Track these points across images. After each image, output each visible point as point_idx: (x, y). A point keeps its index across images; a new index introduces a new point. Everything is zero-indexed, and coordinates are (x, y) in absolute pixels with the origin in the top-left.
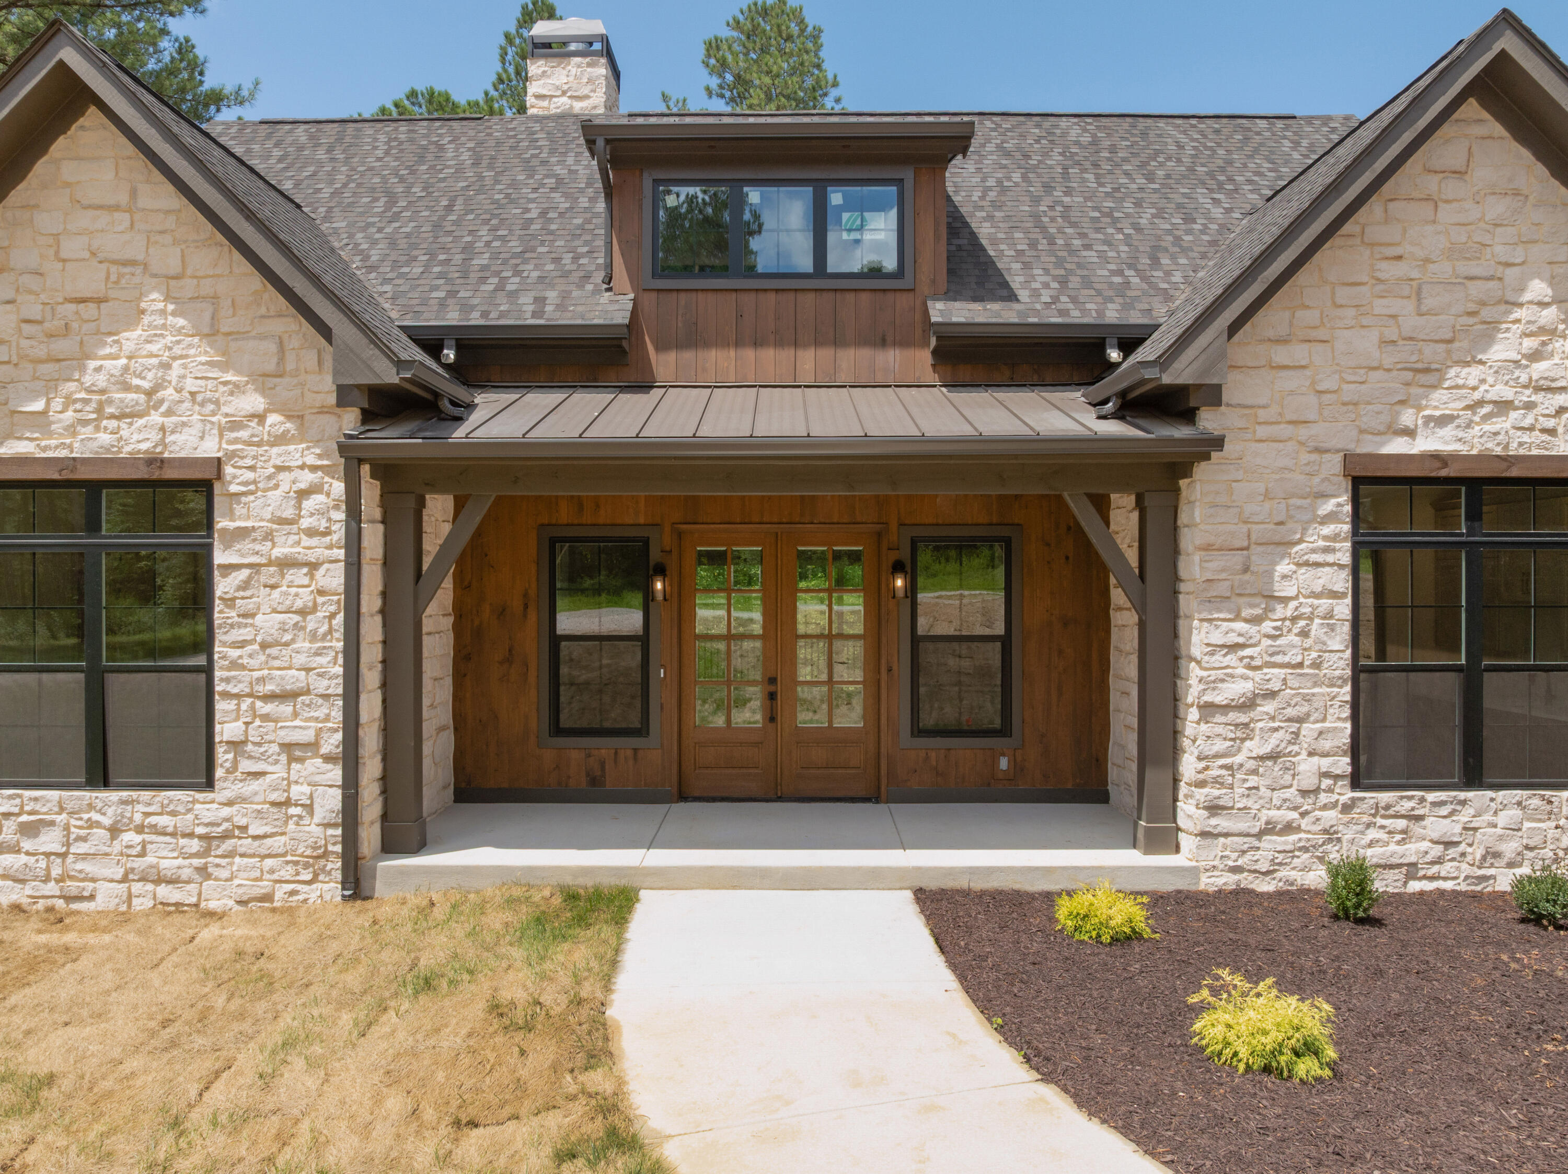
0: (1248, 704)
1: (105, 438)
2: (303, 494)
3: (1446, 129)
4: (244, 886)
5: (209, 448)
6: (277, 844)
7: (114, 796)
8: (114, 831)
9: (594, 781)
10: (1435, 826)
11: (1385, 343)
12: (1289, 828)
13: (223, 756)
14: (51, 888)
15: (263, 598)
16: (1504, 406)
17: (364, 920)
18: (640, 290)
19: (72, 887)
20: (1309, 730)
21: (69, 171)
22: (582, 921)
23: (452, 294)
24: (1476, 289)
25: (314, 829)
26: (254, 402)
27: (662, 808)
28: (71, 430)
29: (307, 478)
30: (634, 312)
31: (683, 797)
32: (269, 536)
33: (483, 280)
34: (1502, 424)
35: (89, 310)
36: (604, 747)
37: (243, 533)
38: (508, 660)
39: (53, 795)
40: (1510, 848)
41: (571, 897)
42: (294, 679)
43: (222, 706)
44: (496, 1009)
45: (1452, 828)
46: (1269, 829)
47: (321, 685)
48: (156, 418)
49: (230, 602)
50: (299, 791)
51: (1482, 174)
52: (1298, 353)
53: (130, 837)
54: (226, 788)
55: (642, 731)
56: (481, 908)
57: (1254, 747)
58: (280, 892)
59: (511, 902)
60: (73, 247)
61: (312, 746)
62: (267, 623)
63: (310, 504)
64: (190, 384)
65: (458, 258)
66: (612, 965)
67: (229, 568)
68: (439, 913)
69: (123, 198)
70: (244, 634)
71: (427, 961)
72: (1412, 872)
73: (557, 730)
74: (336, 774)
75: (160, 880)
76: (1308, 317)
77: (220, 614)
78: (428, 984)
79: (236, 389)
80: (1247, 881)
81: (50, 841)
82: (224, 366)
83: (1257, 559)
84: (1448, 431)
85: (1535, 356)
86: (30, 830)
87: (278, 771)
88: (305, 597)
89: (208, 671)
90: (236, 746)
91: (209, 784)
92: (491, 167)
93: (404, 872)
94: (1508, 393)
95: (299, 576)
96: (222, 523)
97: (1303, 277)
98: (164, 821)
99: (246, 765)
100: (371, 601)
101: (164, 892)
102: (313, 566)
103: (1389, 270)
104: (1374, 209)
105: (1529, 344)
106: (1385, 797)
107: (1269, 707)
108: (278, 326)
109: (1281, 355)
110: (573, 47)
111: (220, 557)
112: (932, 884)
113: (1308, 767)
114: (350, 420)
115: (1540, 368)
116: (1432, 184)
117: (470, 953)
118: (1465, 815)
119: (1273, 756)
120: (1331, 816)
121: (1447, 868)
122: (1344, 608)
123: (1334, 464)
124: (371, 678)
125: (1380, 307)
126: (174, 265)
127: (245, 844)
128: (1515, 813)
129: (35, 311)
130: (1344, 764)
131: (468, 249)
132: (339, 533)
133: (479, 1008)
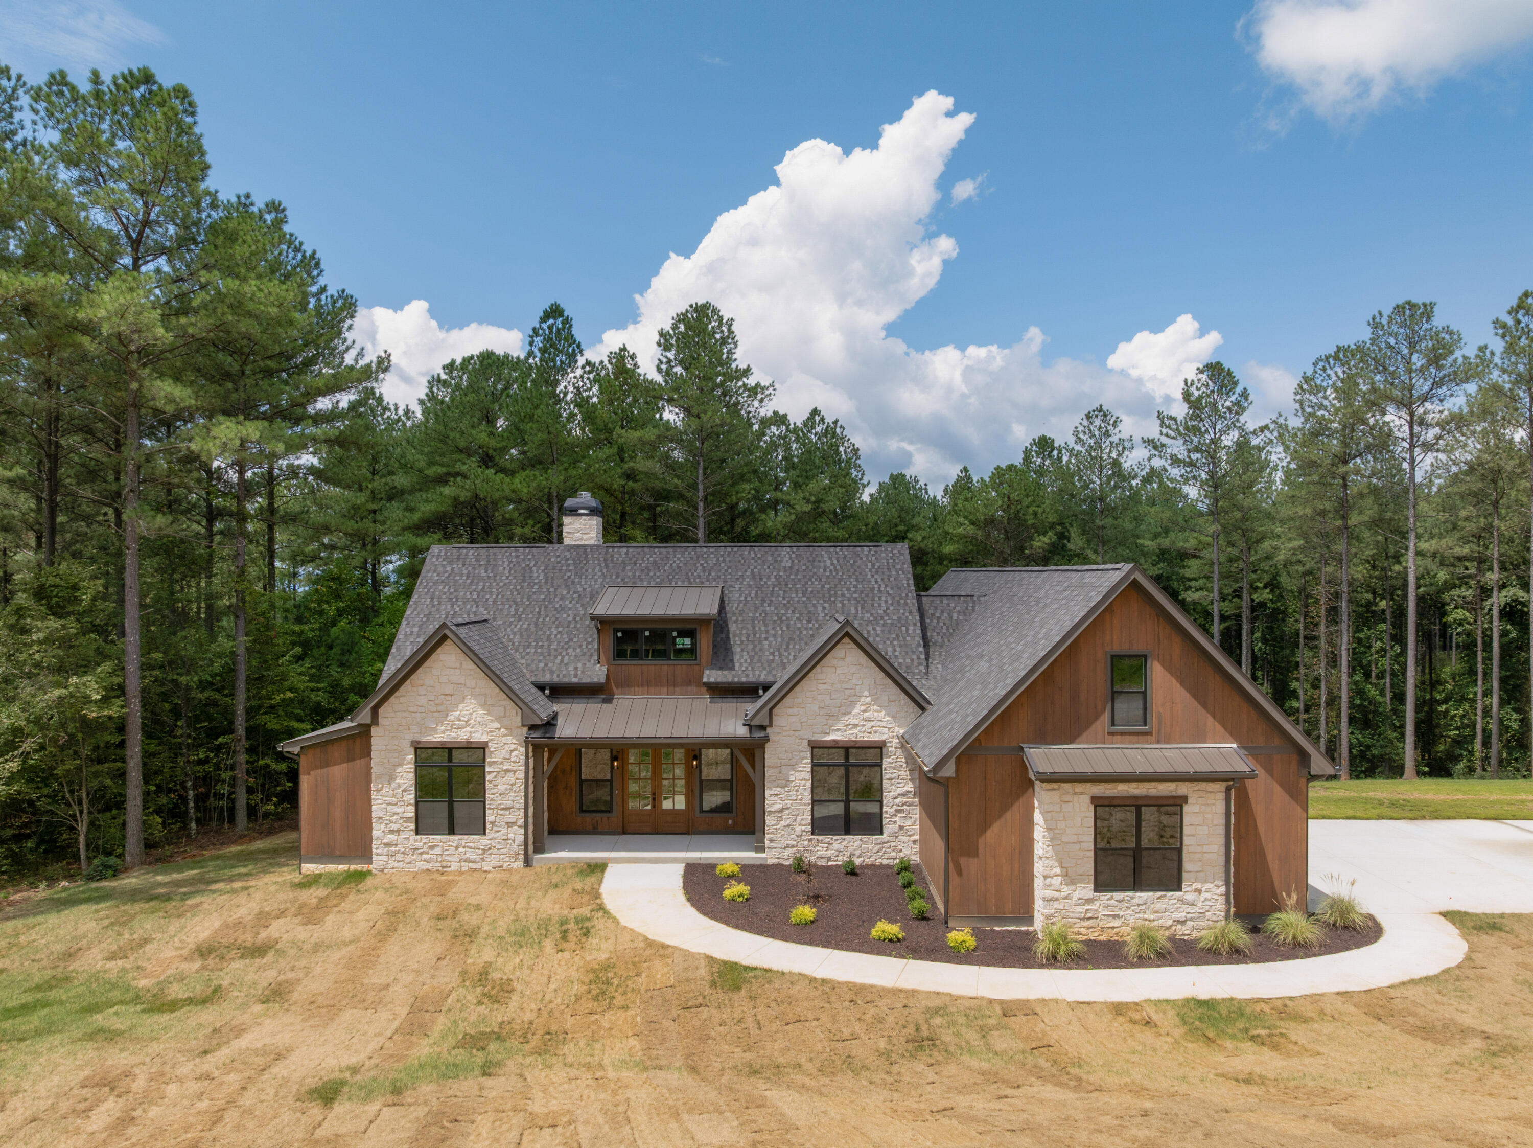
0: (781, 811)
1: (453, 735)
2: (512, 751)
3: (839, 646)
4: (494, 863)
5: (484, 738)
6: (505, 851)
7: (457, 837)
8: (457, 848)
9: (595, 828)
10: (836, 846)
11: (820, 708)
12: (793, 846)
13: (488, 826)
14: (438, 864)
15: (499, 780)
16: (855, 726)
17: (532, 872)
18: (609, 665)
19: (444, 864)
20: (799, 818)
21: (442, 657)
22: (593, 872)
23: (546, 664)
24: (847, 692)
25: (515, 846)
26: (497, 725)
27: (617, 837)
28: (444, 732)
29: (513, 747)
30: (608, 675)
31: (624, 832)
32: (502, 763)
33: (556, 657)
34: (855, 731)
35: (448, 698)
36: (598, 816)
37: (494, 762)
38: (566, 788)
39: (439, 837)
40: (858, 853)
41: (589, 866)
42: (509, 804)
43: (488, 812)
44: (574, 890)
45: (841, 847)
46: (787, 847)
47: (517, 806)
48: (468, 729)
49: (490, 782)
50: (511, 836)
51: (849, 659)
52: (795, 711)
53: (461, 849)
54: (489, 835)
55: (610, 811)
56: (565, 868)
57: (783, 823)
58: (505, 865)
59: (573, 867)
60: (444, 679)
61: (515, 823)
62: (501, 788)
63: (514, 754)
64: (479, 719)
65: (546, 644)
66: (600, 882)
67: (490, 772)
68: (553, 870)
69: (458, 665)
70: (495, 791)
71: (554, 882)
72: (829, 859)
73: (582, 811)
74: (522, 831)
75: (470, 861)
76: (799, 700)
77: (487, 785)
78: (556, 886)
79: (492, 721)
80: (781, 861)
81: (438, 851)
82: (488, 714)
83: (784, 770)
84: (839, 733)
85: (865, 711)
86: (432, 848)
87: (504, 831)
88: (513, 780)
89: (484, 802)
90: (492, 823)
91: (484, 834)
92: (552, 586)
93: (541, 859)
94: (856, 722)
95: (511, 774)
96: (488, 760)
97: (796, 689)
98: (471, 845)
99: (495, 829)
100: (531, 780)
101: (471, 865)
102: (515, 772)
103: (822, 687)
104: (818, 669)
105: (863, 708)
106: (821, 838)
107: (787, 812)
108: (504, 703)
109: (790, 711)
110: (582, 511)
111: (487, 769)
112: (691, 862)
113: (798, 829)
114: (525, 729)
115: (866, 714)
116: (835, 662)
117: (565, 879)
118: (845, 843)
119: (789, 826)
120: (806, 843)
121: (840, 858)
122: (809, 784)
123: (806, 743)
124: (531, 802)
125: (819, 697)
126: (473, 684)
127: (495, 851)
128: (859, 843)
129: (432, 698)
130: (809, 828)
131: (549, 638)
132: (523, 762)
133: (570, 891)
